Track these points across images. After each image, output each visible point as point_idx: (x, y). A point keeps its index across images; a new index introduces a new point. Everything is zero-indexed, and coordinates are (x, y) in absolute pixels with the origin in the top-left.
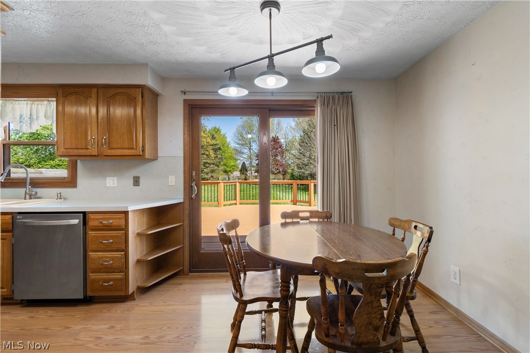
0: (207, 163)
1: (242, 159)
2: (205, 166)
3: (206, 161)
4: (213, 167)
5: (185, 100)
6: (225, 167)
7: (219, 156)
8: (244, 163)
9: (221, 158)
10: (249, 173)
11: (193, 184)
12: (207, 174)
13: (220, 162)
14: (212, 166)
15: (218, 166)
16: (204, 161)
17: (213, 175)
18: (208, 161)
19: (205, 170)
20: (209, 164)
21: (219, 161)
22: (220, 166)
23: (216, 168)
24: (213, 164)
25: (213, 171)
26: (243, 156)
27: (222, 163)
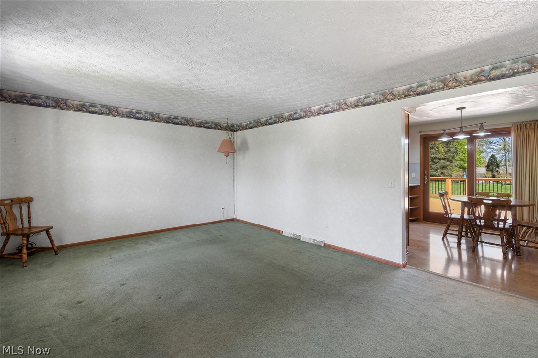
0: (436, 158)
1: (489, 150)
2: (434, 162)
3: (434, 156)
4: (445, 163)
5: (420, 135)
6: (462, 162)
7: (453, 150)
8: (493, 156)
9: (456, 152)
10: (502, 170)
11: (425, 177)
12: (436, 170)
13: (454, 156)
14: (442, 161)
15: (451, 162)
16: (433, 156)
17: (443, 171)
18: (438, 156)
19: (434, 166)
20: (440, 159)
21: (452, 155)
22: (454, 161)
23: (449, 163)
24: (444, 159)
25: (443, 167)
26: (492, 147)
27: (457, 158)
